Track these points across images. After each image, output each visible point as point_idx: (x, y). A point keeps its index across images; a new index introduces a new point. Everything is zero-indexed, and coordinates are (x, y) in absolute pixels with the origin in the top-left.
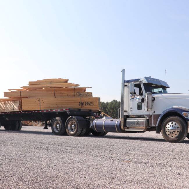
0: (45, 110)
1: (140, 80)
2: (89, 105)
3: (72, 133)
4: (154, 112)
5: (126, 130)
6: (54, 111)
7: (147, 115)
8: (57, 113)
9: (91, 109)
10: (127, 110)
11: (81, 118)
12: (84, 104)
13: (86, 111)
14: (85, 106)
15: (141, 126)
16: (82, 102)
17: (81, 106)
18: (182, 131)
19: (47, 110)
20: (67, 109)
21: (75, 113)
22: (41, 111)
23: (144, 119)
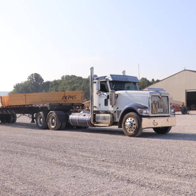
0: (30, 105)
1: (106, 78)
2: (71, 99)
3: (53, 127)
4: (118, 108)
5: (95, 125)
6: (37, 105)
7: (112, 111)
8: (40, 108)
9: (73, 102)
10: (97, 106)
11: (62, 113)
12: (67, 98)
13: (69, 105)
14: (68, 100)
15: (107, 121)
16: (66, 95)
17: (64, 100)
18: (137, 126)
19: (32, 105)
20: (48, 105)
21: (56, 108)
22: (26, 106)
23: (109, 114)
